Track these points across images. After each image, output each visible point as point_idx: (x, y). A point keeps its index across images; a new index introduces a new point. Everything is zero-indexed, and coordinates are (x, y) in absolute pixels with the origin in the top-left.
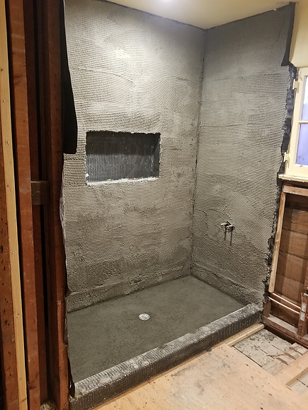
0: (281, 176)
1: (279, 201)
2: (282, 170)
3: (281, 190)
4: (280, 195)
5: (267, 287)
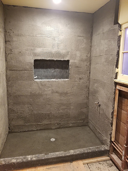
3: (116, 87)
4: (115, 90)
5: (111, 138)
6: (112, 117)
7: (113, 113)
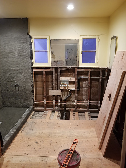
0: (32, 66)
1: (32, 74)
2: (32, 64)
3: (33, 70)
4: (33, 72)
5: (33, 99)
6: (33, 88)
7: (33, 85)
